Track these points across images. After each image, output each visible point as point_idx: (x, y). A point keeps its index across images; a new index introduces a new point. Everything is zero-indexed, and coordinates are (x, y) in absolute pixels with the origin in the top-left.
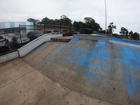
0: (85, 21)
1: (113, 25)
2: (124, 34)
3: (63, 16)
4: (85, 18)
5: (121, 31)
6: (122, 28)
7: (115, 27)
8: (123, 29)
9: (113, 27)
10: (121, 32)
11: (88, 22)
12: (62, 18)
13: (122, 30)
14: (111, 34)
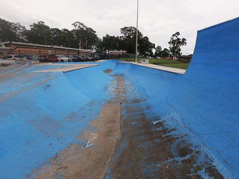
1: (179, 37)
3: (78, 24)
14: (174, 58)
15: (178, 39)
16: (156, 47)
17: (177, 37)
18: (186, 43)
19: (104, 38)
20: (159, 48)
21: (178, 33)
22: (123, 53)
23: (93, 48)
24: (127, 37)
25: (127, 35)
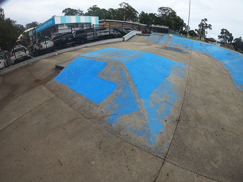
0: (160, 13)
1: (206, 22)
2: (226, 41)
3: (124, 4)
4: (160, 8)
5: (221, 35)
6: (223, 30)
7: (210, 27)
8: (225, 31)
9: (206, 26)
10: (220, 37)
11: (165, 15)
12: (123, 7)
13: (222, 33)
14: (202, 38)
21: (206, 20)
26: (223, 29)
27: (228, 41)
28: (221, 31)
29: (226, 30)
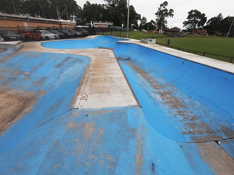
1: (166, 7)
2: (195, 25)
5: (187, 20)
6: (190, 13)
7: (170, 13)
8: (193, 13)
9: (166, 13)
10: (186, 23)
13: (190, 17)
14: (160, 31)
15: (166, 10)
16: (142, 18)
17: (164, 7)
18: (173, 15)
19: (85, 5)
20: (144, 19)
21: (166, 3)
22: (109, 25)
23: (72, 18)
24: (111, 5)
25: (112, 3)
26: (192, 11)
27: (199, 26)
28: (188, 15)
29: (195, 11)
